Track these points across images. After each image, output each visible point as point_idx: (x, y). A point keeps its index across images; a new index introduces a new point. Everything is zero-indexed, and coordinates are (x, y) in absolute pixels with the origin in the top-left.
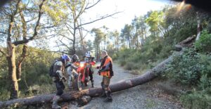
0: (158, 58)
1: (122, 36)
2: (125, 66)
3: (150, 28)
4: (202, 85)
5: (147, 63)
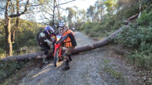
0: (112, 29)
1: (88, 13)
2: (89, 35)
3: (107, 8)
4: (142, 48)
5: (104, 33)
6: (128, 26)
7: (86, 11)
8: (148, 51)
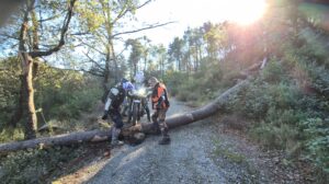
1: (170, 53)
2: (177, 96)
3: (206, 45)
4: (270, 118)
5: (206, 93)
6: (246, 82)
7: (167, 48)
8: (280, 120)
